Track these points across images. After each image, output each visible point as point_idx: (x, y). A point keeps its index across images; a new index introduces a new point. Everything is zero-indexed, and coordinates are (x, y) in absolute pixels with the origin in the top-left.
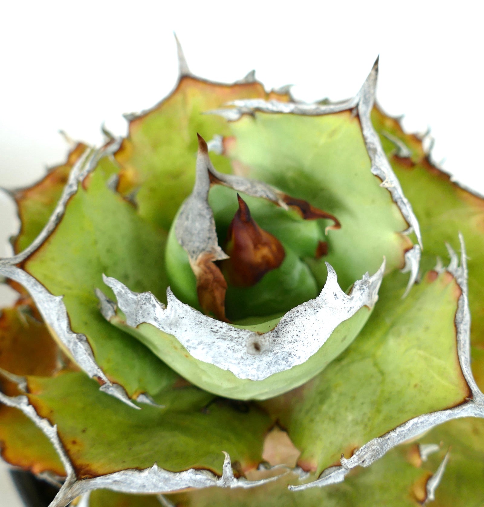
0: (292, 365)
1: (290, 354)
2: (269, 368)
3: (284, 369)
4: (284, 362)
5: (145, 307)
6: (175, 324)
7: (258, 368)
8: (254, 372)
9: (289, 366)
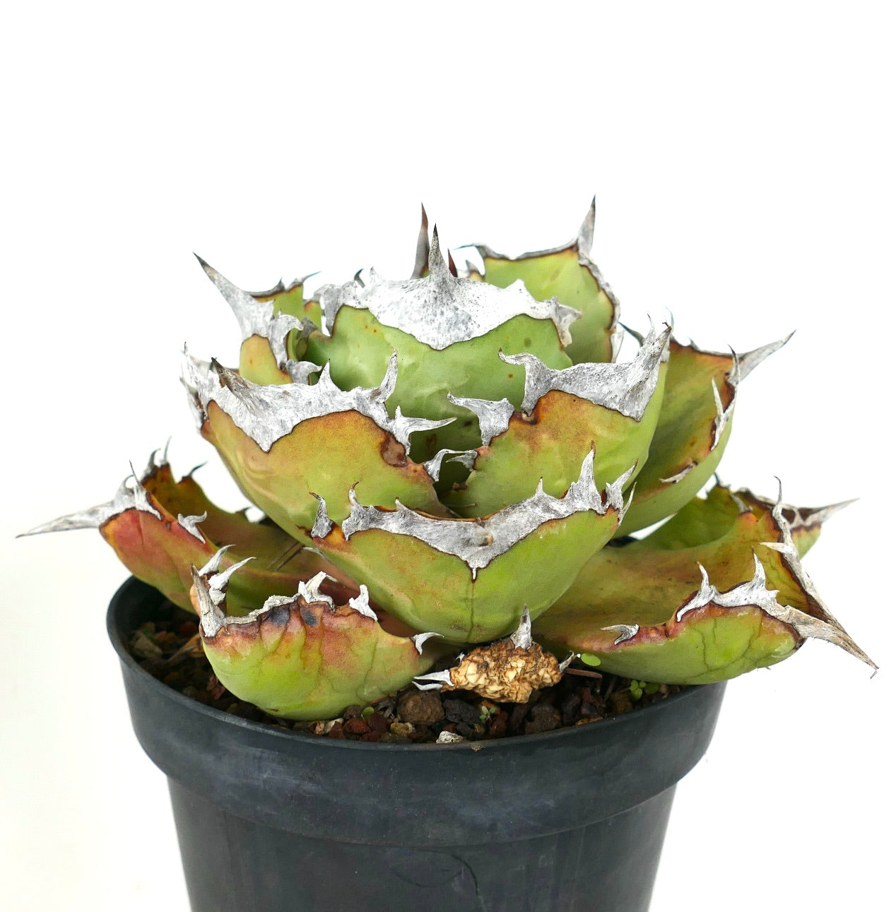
0: (472, 336)
1: (470, 318)
2: (449, 331)
3: (463, 339)
4: (463, 328)
5: (348, 288)
6: (372, 293)
7: (439, 328)
8: (434, 334)
9: (469, 336)
